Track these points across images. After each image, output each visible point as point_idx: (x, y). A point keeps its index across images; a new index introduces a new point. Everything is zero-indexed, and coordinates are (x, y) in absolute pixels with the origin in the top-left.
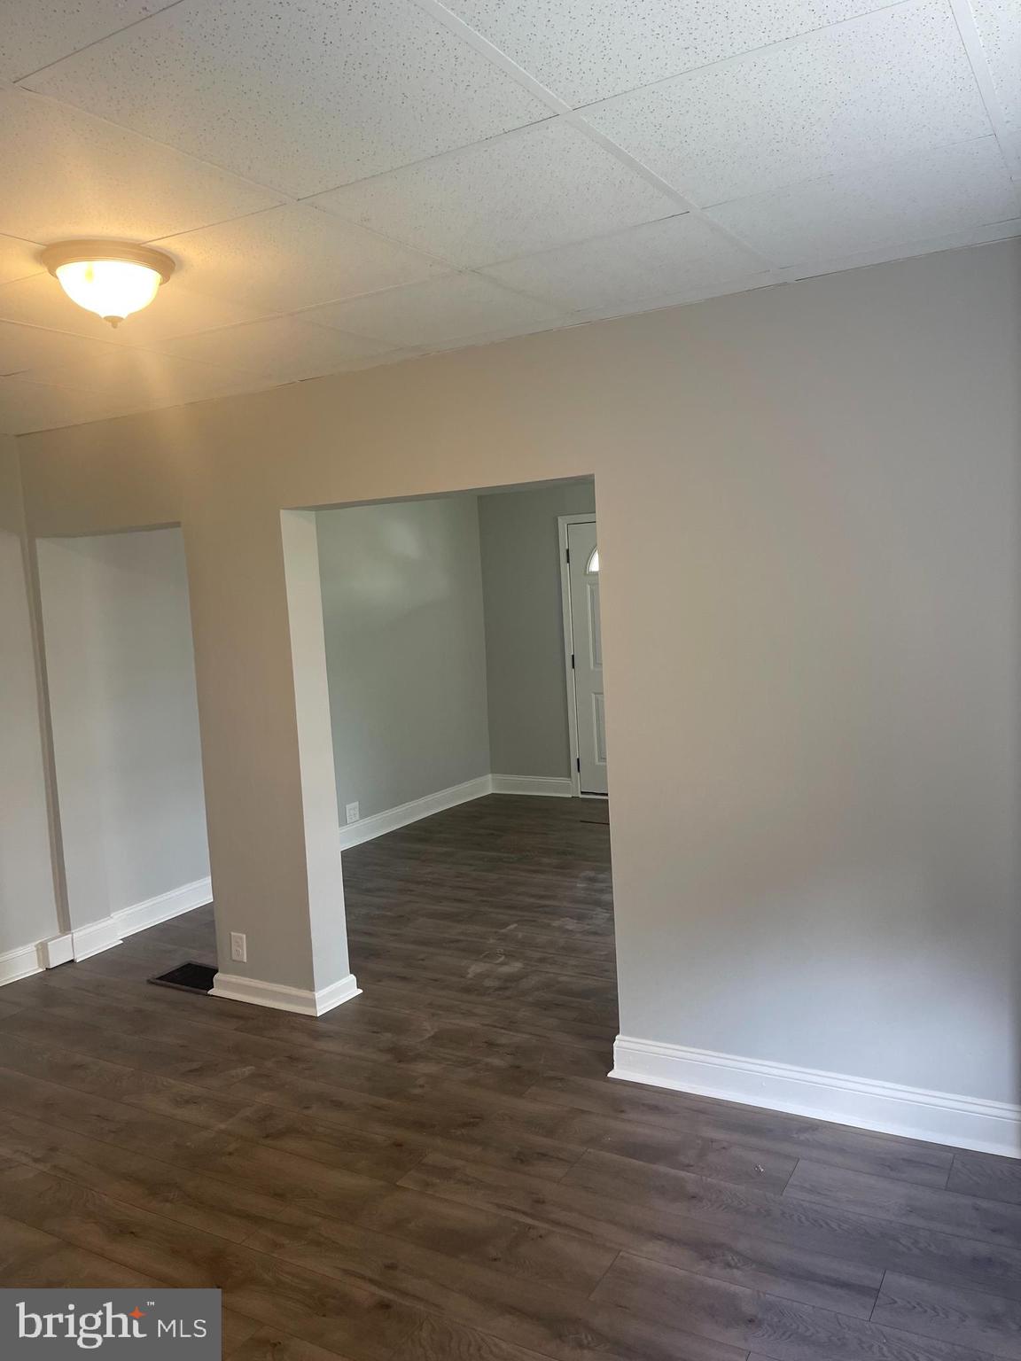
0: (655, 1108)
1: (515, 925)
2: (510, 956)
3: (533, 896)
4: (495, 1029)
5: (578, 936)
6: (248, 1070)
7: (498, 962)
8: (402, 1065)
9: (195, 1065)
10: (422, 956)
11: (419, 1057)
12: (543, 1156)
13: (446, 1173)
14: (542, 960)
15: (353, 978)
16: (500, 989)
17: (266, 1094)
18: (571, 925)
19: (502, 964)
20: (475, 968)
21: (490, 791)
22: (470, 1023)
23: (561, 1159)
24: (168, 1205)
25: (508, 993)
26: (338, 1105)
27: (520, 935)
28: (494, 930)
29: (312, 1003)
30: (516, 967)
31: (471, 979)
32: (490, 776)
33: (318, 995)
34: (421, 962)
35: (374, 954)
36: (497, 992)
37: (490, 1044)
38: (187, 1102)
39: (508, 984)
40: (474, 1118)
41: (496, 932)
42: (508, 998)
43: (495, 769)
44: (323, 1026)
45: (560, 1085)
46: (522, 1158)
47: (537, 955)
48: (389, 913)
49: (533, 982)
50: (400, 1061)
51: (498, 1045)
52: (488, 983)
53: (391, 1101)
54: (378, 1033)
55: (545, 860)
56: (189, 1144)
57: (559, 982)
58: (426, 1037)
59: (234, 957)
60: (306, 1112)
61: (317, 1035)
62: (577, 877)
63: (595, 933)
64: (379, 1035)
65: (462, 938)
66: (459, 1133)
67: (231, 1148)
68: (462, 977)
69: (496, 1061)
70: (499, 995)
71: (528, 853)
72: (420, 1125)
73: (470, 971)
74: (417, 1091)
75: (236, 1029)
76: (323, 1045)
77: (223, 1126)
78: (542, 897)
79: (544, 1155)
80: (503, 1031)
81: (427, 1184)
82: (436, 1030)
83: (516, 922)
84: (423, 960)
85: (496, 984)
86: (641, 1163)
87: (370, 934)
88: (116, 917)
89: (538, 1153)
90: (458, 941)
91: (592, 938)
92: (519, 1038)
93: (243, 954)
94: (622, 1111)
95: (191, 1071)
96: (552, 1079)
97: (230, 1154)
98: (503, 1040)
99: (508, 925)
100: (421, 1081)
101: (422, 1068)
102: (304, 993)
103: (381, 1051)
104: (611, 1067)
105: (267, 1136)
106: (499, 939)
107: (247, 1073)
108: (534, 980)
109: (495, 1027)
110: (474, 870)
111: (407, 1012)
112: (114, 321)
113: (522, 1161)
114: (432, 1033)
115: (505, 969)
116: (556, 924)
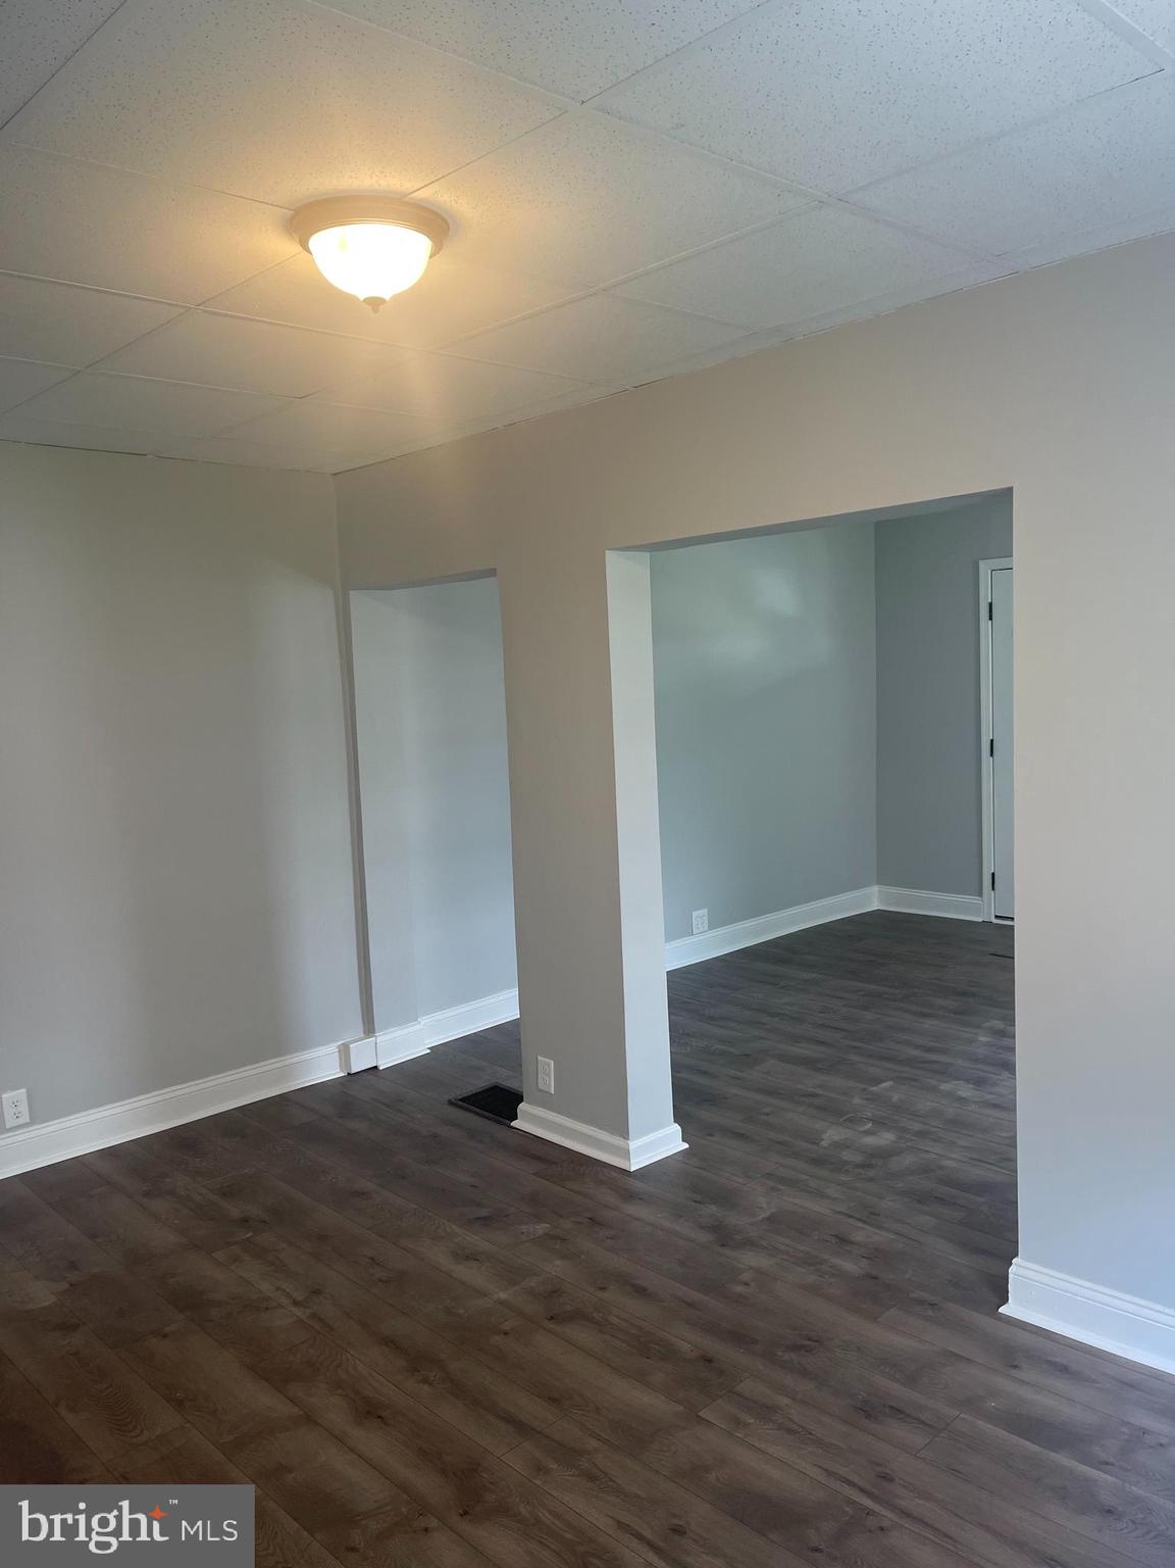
0: (1063, 1370)
1: (890, 1083)
2: (880, 1123)
3: (917, 1047)
4: (851, 1220)
5: (973, 1107)
6: (541, 1228)
7: (862, 1129)
8: (728, 1252)
9: (484, 1212)
10: (767, 1110)
11: (749, 1243)
12: (897, 1412)
13: (765, 1411)
14: (921, 1134)
15: (677, 1128)
16: (862, 1166)
17: (558, 1262)
18: (965, 1091)
19: (868, 1133)
20: (832, 1134)
21: (875, 906)
22: (817, 1207)
23: (922, 1422)
24: (426, 1388)
25: (871, 1173)
26: (641, 1292)
27: (895, 1098)
28: (861, 1086)
29: (626, 1154)
30: (886, 1138)
31: (825, 1148)
32: (875, 888)
33: (633, 1145)
34: (765, 1117)
35: (709, 1099)
36: (857, 1171)
37: (843, 1240)
38: (468, 1258)
39: (873, 1161)
40: (809, 1339)
41: (864, 1089)
42: (871, 1180)
43: (881, 880)
44: (638, 1185)
45: (930, 1313)
46: (870, 1410)
47: (917, 1127)
48: (733, 1050)
49: (907, 1162)
50: (722, 1245)
51: (851, 1243)
52: (846, 1155)
53: (705, 1298)
54: (700, 1202)
55: (940, 1002)
56: (462, 1311)
57: (941, 1168)
58: (760, 1218)
59: (541, 1086)
60: (600, 1294)
61: (630, 1196)
62: (978, 1027)
63: (995, 1106)
64: (702, 1206)
65: (819, 1091)
66: (787, 1357)
67: (507, 1326)
68: (814, 1143)
69: (848, 1266)
70: (860, 1174)
71: (916, 990)
72: (739, 1337)
73: (825, 1136)
74: (739, 1289)
75: (533, 1174)
76: (632, 1209)
77: (503, 1296)
78: (929, 1050)
79: (899, 1411)
80: (860, 1224)
81: (738, 1422)
82: (774, 1210)
83: (891, 1079)
84: (767, 1114)
85: (858, 1159)
86: (1036, 1448)
87: (705, 1073)
88: (423, 1022)
89: (892, 1407)
90: (814, 1095)
91: (989, 1111)
92: (880, 1237)
93: (550, 1085)
94: (1015, 1367)
95: (478, 1219)
96: (921, 1302)
97: (506, 1333)
98: (859, 1237)
99: (882, 1082)
100: (746, 1277)
101: (749, 1259)
102: (617, 1141)
103: (702, 1227)
104: (1004, 1300)
105: (552, 1318)
106: (867, 1099)
107: (540, 1232)
108: (908, 1160)
109: (850, 1216)
110: (845, 1006)
111: (741, 1180)
112: (375, 303)
113: (868, 1416)
114: (768, 1214)
115: (870, 1140)
116: (945, 1087)
